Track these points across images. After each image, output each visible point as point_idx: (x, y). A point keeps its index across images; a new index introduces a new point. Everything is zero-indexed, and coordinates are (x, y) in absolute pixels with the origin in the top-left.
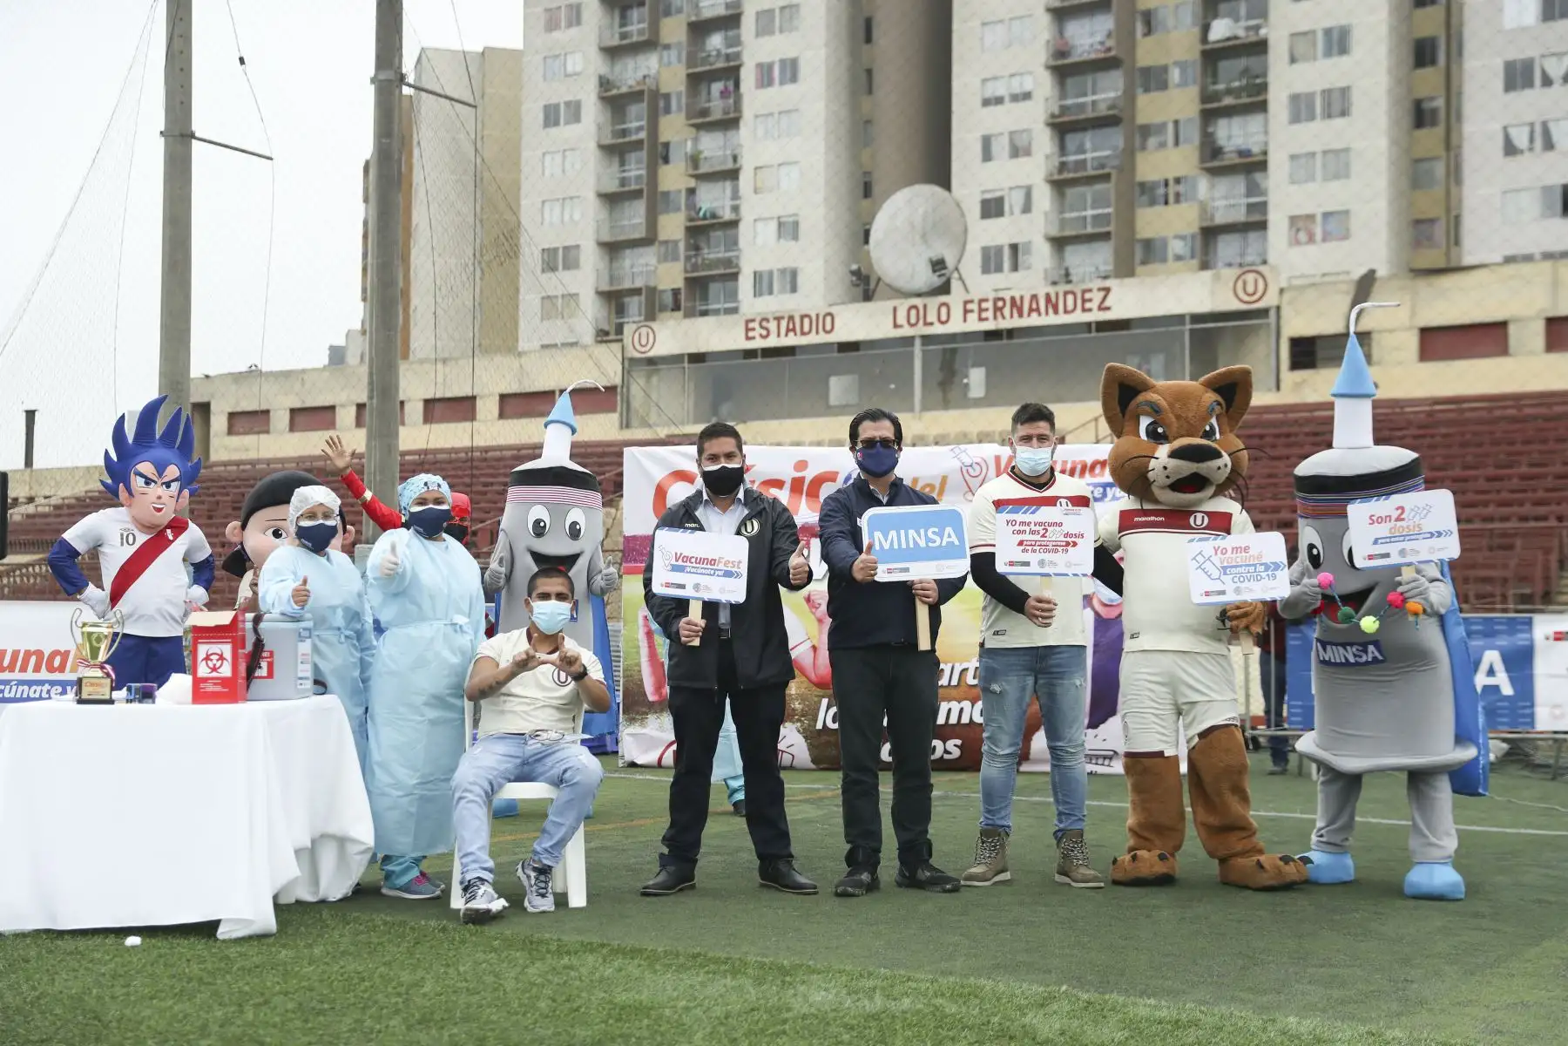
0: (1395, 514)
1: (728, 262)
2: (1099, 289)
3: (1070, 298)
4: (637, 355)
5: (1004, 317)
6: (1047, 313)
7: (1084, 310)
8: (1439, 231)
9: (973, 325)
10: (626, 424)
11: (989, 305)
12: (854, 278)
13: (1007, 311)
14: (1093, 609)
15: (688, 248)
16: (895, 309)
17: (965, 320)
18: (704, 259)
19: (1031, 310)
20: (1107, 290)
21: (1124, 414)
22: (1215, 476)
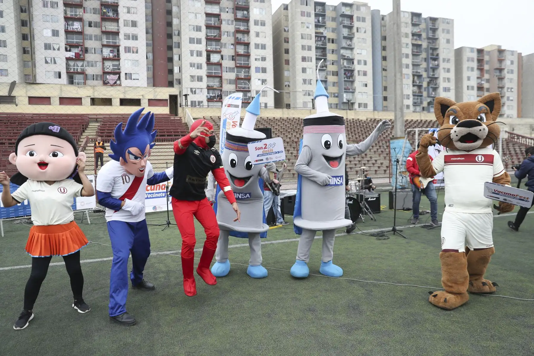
0: (264, 147)
8: (31, 77)
21: (443, 115)
22: (479, 135)
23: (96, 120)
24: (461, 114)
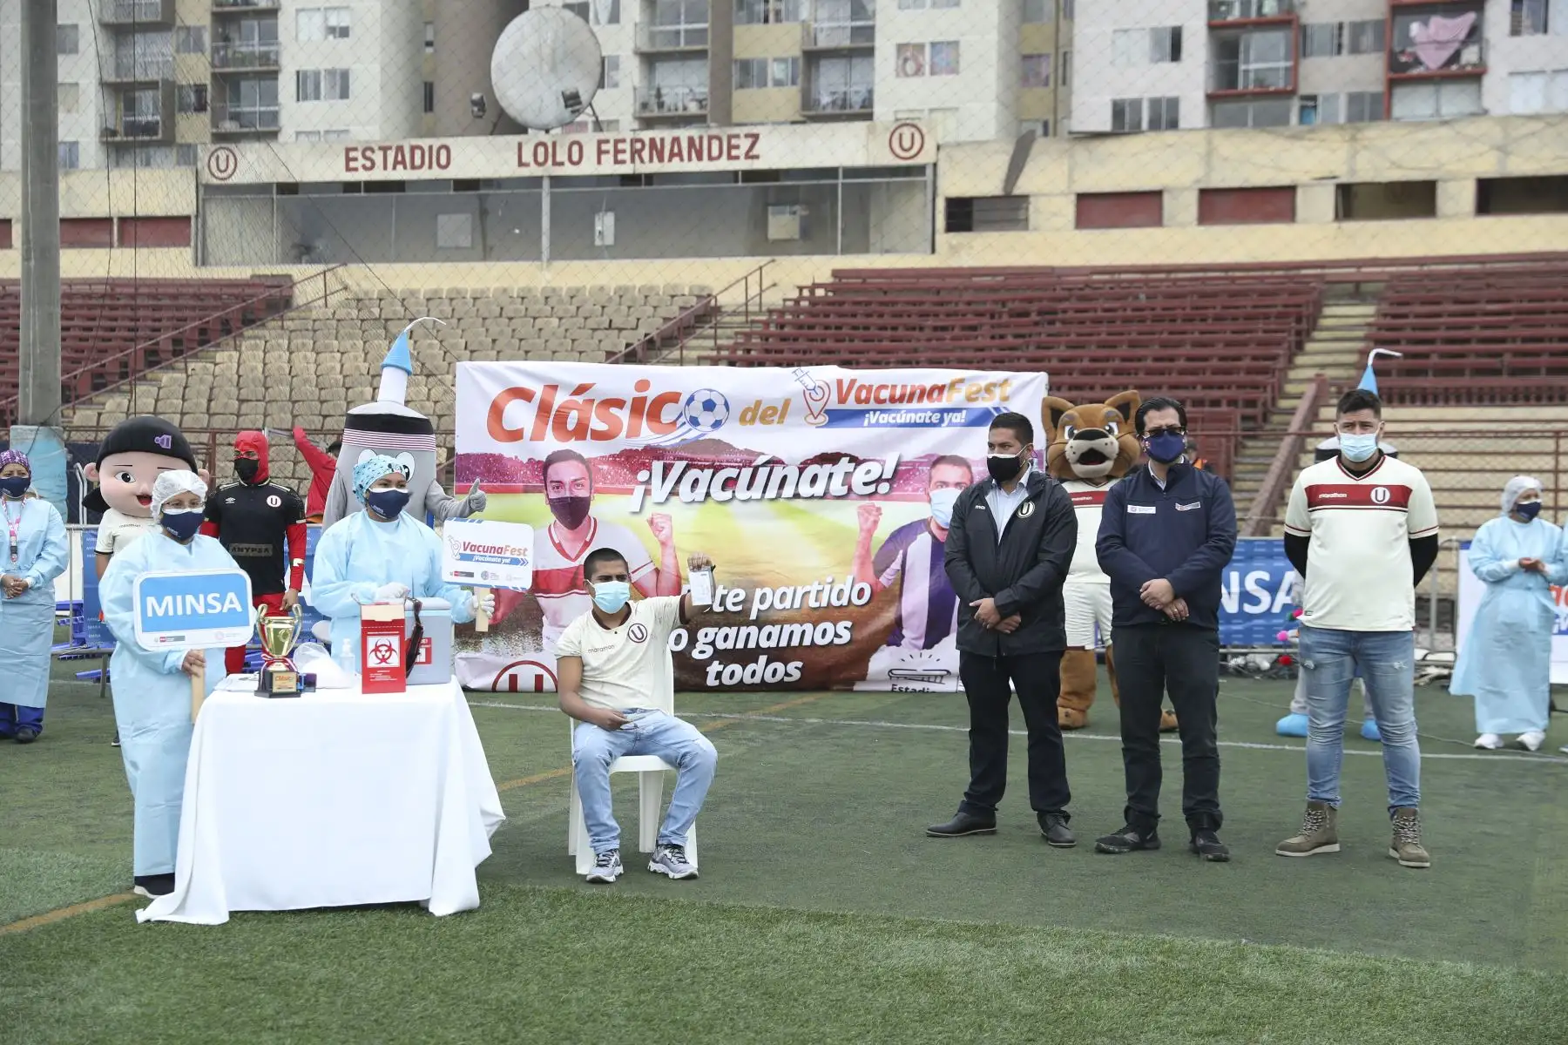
1: (265, 58)
2: (747, 136)
3: (715, 144)
4: (215, 181)
5: (642, 161)
6: (690, 159)
7: (730, 157)
8: (1047, 68)
9: (608, 167)
10: (202, 260)
11: (626, 146)
12: (476, 109)
13: (646, 154)
14: (931, 533)
15: (214, 38)
16: (520, 146)
17: (599, 162)
18: (235, 52)
19: (672, 155)
20: (756, 137)
21: (1056, 426)
22: (1106, 451)
23: (1356, 292)
24: (1080, 422)
